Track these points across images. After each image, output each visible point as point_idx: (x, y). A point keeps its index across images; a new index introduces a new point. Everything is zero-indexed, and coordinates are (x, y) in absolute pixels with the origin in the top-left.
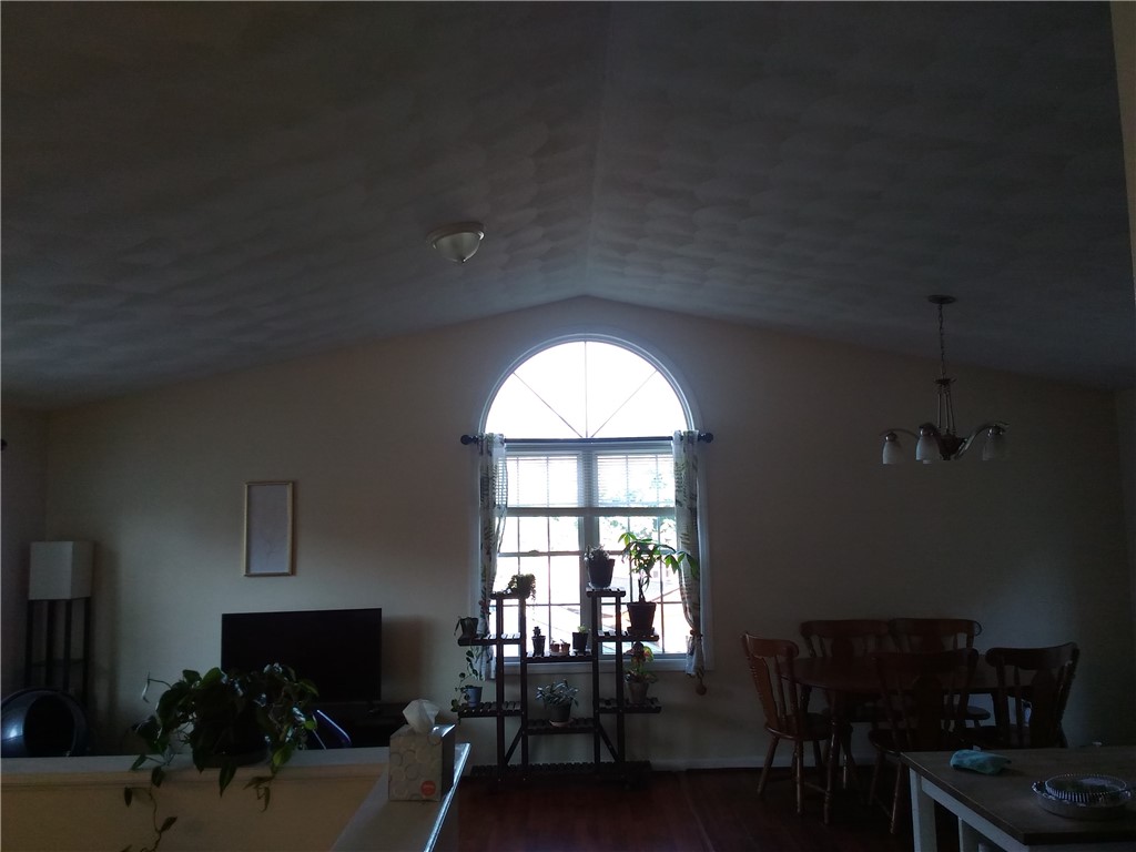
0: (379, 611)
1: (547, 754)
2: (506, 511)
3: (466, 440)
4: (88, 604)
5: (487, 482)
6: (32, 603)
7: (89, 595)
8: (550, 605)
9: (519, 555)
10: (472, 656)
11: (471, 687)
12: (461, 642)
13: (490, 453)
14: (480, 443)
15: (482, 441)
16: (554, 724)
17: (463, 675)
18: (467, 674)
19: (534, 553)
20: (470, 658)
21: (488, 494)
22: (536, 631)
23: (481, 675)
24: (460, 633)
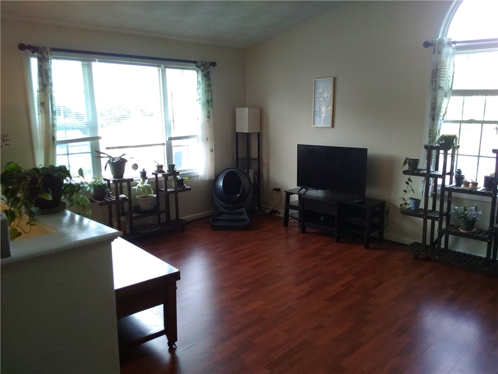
0: (366, 150)
1: (462, 247)
2: (450, 92)
3: (427, 45)
4: (259, 135)
5: (436, 73)
6: (237, 133)
7: (259, 131)
8: (479, 156)
9: (461, 122)
10: (411, 181)
11: (413, 199)
12: (405, 172)
13: (440, 53)
14: (434, 45)
15: (435, 44)
16: (461, 230)
17: (405, 191)
18: (408, 191)
19: (472, 121)
20: (409, 182)
21: (436, 81)
22: (459, 172)
23: (423, 193)
24: (407, 167)
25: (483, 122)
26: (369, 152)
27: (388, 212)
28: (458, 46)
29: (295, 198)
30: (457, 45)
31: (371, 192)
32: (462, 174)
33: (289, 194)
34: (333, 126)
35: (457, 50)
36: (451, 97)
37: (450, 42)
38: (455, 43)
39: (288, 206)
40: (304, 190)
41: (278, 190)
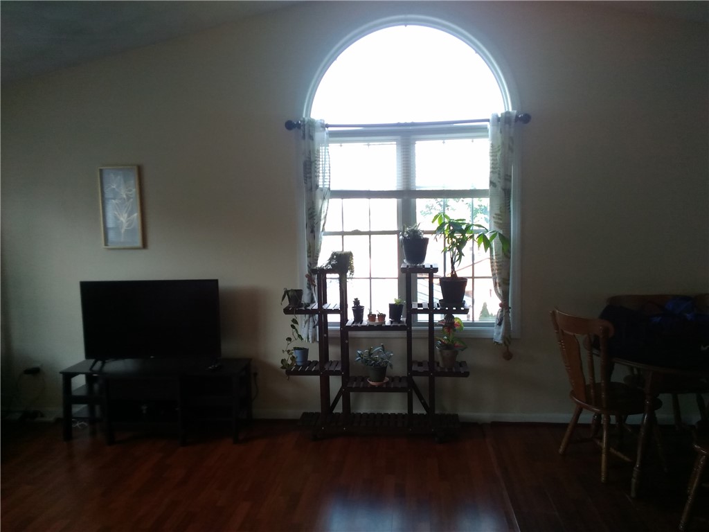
0: (216, 281)
1: (365, 405)
2: (329, 194)
3: (290, 125)
5: (309, 167)
8: (370, 278)
9: (343, 234)
10: (297, 323)
11: (298, 349)
12: (287, 311)
13: (311, 138)
14: (302, 128)
15: (304, 125)
16: (371, 383)
17: (289, 339)
18: (293, 339)
19: (356, 233)
20: (295, 325)
21: (311, 177)
22: (357, 302)
23: (308, 338)
24: (286, 303)
25: (370, 233)
26: (221, 284)
27: (256, 374)
28: (330, 131)
29: (79, 382)
30: (330, 129)
31: (231, 348)
32: (361, 305)
33: (68, 376)
34: (145, 245)
35: (330, 137)
36: (330, 200)
37: (323, 124)
38: (328, 126)
39: (70, 398)
40: (99, 364)
41: (35, 372)
